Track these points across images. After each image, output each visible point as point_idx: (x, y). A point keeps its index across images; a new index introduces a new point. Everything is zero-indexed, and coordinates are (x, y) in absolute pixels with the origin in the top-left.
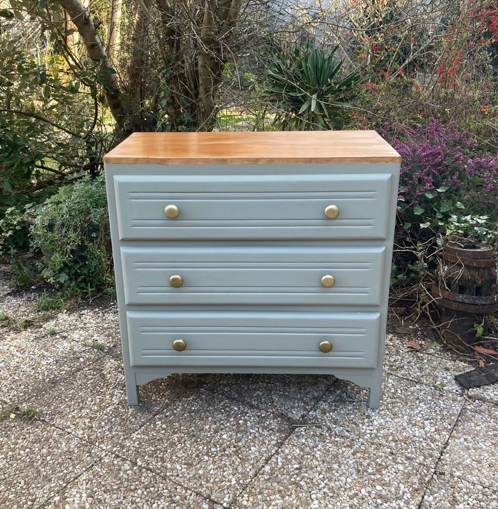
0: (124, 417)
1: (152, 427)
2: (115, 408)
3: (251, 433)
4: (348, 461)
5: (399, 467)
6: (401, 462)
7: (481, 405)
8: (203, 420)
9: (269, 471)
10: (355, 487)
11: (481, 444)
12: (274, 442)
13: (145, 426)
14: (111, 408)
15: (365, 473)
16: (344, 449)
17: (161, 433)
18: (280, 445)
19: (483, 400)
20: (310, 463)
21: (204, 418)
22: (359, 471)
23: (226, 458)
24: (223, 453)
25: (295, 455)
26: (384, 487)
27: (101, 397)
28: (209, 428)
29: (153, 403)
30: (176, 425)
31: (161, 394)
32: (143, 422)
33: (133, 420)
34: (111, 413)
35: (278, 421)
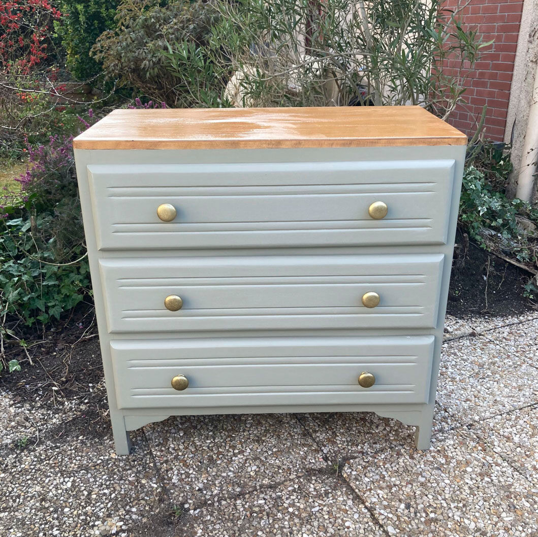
3: (319, 512)
4: (420, 468)
5: (449, 443)
6: (443, 438)
9: (398, 530)
10: (460, 484)
11: (448, 387)
15: (445, 467)
16: (401, 460)
18: (359, 500)
20: (405, 493)
25: (385, 497)
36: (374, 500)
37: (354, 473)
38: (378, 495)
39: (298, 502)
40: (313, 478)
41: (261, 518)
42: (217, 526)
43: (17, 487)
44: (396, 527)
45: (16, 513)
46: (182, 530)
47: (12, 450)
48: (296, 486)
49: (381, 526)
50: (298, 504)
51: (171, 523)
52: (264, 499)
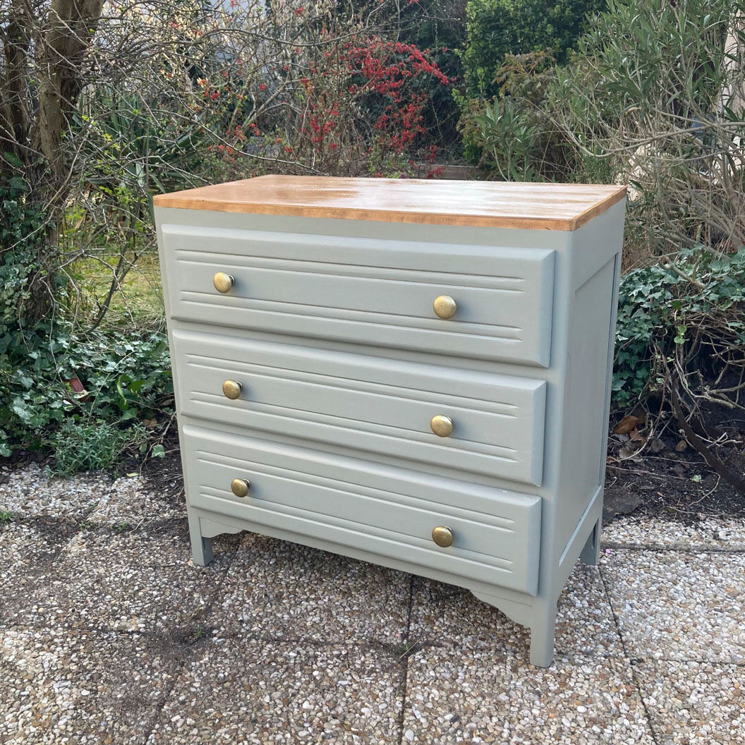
0: (102, 728)
1: (169, 729)
2: (73, 718)
3: (344, 687)
4: (515, 684)
5: (584, 670)
6: (582, 662)
7: (616, 555)
8: (251, 690)
9: (416, 739)
10: (551, 720)
11: (653, 606)
12: (389, 690)
13: (154, 731)
14: (65, 720)
15: (550, 694)
16: (496, 668)
17: (193, 735)
18: (402, 691)
19: (614, 546)
20: (465, 705)
21: (252, 686)
22: (539, 694)
23: (333, 740)
24: (323, 733)
25: (436, 699)
26: (587, 706)
27: (30, 705)
28: (271, 700)
29: (142, 686)
30: (210, 713)
31: (146, 666)
32: (144, 727)
33: (124, 728)
34: (70, 729)
35: (372, 654)
36: (419, 697)
37: (423, 661)
38: (429, 694)
39: (332, 669)
40: (371, 651)
41: (277, 670)
42: (226, 661)
43: (86, 564)
44: (418, 733)
45: (68, 585)
46: (190, 652)
47: (109, 530)
48: (344, 653)
49: (402, 727)
50: (329, 671)
51: (186, 642)
52: (298, 653)
